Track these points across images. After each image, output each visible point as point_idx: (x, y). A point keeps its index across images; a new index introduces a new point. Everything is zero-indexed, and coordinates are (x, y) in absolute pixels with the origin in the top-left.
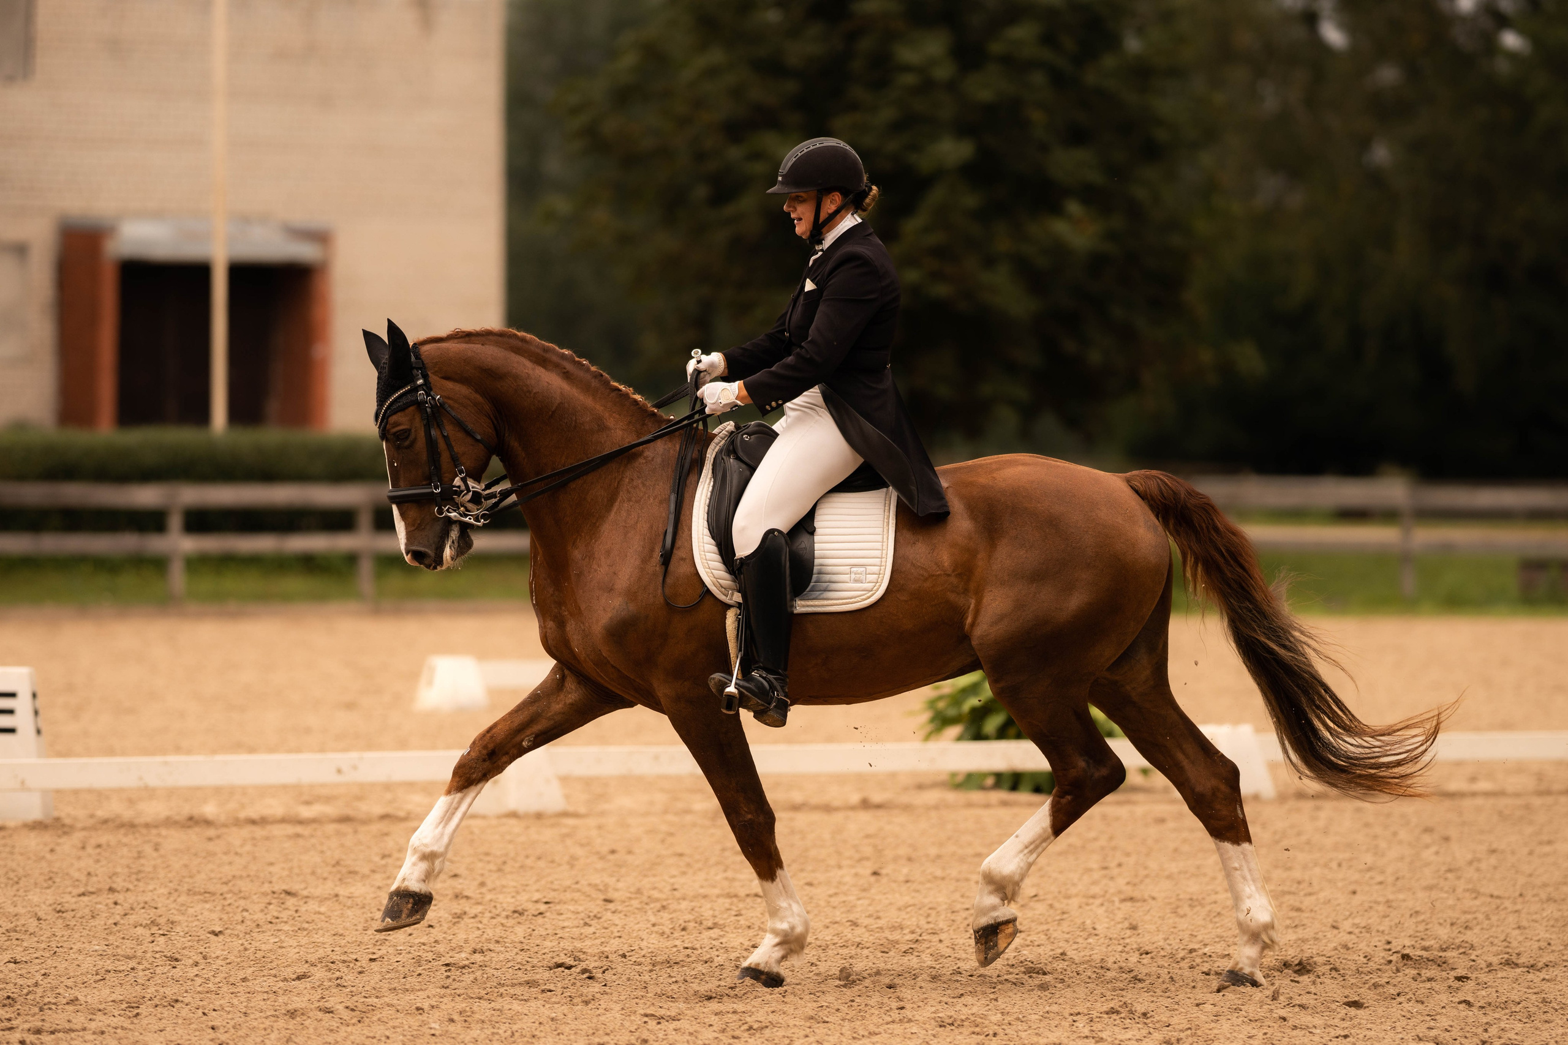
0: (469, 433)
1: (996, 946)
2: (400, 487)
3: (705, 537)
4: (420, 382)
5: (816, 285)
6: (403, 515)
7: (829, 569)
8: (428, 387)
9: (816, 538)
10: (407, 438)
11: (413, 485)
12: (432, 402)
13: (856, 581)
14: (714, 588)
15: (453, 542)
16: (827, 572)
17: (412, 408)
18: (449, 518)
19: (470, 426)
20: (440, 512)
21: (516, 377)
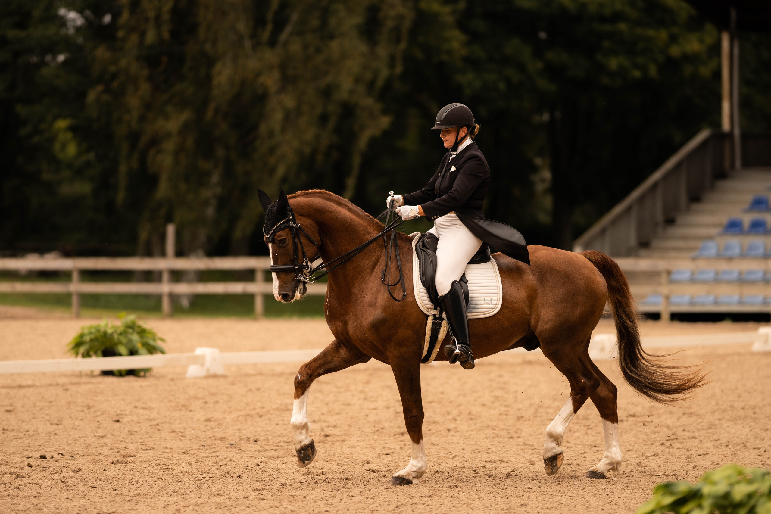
0: (311, 241)
1: (557, 465)
2: (278, 264)
3: (420, 285)
4: (291, 217)
5: (456, 168)
6: (279, 278)
7: (475, 299)
8: (294, 220)
9: (469, 285)
10: (285, 242)
11: (285, 264)
12: (296, 226)
13: (487, 304)
14: (423, 309)
15: (301, 290)
16: (474, 300)
17: (287, 229)
18: (299, 279)
19: (312, 238)
20: (297, 277)
21: (331, 212)
